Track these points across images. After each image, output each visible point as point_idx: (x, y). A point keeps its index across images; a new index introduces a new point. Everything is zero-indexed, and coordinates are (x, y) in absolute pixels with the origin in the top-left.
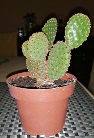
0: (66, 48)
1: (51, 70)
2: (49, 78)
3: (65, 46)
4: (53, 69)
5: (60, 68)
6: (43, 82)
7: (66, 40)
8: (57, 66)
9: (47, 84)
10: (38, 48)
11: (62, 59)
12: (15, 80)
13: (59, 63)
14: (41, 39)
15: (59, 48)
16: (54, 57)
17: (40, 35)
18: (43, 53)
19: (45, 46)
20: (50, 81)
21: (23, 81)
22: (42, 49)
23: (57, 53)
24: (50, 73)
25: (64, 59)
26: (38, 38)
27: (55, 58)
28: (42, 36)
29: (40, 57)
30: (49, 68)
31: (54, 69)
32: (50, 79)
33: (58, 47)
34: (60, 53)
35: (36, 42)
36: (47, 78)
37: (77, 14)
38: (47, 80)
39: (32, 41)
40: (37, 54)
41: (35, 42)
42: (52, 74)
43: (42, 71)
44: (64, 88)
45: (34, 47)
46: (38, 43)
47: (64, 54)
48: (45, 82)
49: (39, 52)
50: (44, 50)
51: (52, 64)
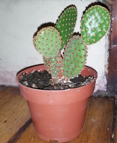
0: (82, 44)
1: (66, 67)
2: (64, 75)
3: (81, 42)
4: (68, 66)
5: (75, 66)
6: (58, 80)
7: (82, 36)
8: (72, 64)
9: (62, 82)
10: (47, 45)
11: (77, 56)
12: (29, 75)
13: (74, 60)
14: (51, 35)
15: (74, 44)
16: (69, 52)
17: (49, 30)
18: (54, 50)
19: (56, 42)
20: (66, 79)
21: (38, 76)
22: (52, 45)
23: (73, 48)
24: (66, 70)
25: (79, 56)
26: (47, 34)
27: (71, 53)
28: (52, 32)
29: (51, 54)
30: (64, 65)
31: (70, 66)
32: (66, 77)
33: (74, 42)
34: (76, 49)
35: (45, 38)
36: (62, 76)
37: (94, 6)
38: (62, 78)
39: (40, 38)
40: (46, 51)
41: (43, 38)
42: (67, 72)
43: (54, 68)
44: (78, 90)
45: (43, 44)
46: (47, 39)
47: (79, 51)
48: (59, 80)
49: (49, 49)
50: (55, 46)
51: (67, 61)
